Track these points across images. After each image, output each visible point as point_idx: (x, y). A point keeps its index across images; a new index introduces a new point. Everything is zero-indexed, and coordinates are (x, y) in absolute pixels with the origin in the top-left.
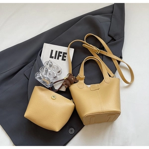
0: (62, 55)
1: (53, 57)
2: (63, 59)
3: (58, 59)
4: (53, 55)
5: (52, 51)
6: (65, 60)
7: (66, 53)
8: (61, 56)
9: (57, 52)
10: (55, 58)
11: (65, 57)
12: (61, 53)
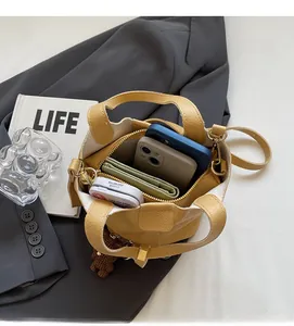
0: (66, 119)
1: (40, 128)
2: (69, 131)
3: (55, 130)
4: (43, 122)
5: (39, 112)
6: (74, 131)
7: (77, 115)
8: (62, 122)
9: (51, 113)
10: (48, 129)
11: (75, 123)
12: (64, 114)
